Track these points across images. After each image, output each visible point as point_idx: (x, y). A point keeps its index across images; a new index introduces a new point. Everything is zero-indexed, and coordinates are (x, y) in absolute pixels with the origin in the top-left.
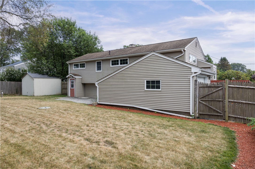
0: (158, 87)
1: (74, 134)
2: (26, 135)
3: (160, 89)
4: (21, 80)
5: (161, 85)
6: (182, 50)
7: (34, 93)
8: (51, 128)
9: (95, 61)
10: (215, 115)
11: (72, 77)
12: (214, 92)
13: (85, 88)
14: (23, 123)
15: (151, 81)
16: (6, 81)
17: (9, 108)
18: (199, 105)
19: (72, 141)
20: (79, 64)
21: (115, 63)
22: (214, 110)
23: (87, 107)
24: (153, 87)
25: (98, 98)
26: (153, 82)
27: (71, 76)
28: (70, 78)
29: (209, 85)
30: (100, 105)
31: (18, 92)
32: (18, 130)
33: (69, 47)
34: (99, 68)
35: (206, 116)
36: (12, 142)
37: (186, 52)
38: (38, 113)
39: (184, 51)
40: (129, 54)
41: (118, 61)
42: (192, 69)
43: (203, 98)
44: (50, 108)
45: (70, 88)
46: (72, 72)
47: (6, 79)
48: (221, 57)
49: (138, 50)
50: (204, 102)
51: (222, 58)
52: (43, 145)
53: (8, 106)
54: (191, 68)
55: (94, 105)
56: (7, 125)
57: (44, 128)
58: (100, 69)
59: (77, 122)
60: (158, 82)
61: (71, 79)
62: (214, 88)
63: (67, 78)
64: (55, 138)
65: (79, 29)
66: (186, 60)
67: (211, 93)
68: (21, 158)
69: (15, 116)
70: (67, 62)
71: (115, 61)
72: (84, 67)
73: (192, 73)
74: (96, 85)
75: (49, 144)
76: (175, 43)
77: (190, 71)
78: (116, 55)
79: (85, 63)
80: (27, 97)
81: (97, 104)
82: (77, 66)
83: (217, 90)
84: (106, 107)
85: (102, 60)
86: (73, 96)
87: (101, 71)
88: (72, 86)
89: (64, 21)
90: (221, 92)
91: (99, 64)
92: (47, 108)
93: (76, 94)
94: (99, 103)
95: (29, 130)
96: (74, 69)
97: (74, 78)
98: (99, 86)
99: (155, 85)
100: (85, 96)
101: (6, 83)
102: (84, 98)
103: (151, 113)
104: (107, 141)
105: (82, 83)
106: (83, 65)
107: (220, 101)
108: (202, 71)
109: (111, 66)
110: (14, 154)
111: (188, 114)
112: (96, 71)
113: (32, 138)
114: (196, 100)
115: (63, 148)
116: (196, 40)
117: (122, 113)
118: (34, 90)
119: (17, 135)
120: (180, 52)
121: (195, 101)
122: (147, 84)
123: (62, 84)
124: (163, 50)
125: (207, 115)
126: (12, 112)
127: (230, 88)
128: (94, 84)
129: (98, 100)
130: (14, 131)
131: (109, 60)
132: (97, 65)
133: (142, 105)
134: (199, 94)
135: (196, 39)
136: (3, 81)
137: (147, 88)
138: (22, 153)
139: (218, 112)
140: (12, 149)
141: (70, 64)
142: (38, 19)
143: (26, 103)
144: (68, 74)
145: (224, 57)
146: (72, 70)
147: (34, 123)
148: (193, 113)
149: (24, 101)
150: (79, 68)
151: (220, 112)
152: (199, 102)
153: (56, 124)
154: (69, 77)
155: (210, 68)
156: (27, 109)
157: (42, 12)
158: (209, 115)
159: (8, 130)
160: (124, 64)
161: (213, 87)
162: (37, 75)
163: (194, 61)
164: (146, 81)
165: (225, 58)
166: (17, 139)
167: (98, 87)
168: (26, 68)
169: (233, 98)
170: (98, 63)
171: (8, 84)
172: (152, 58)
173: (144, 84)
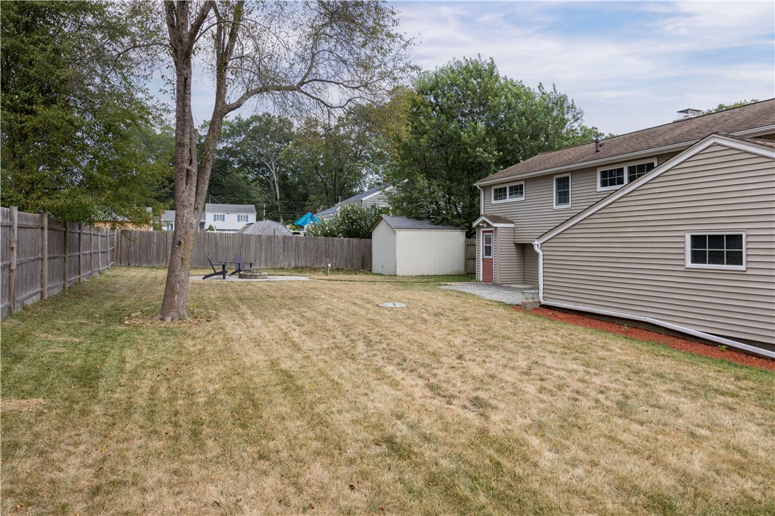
0: (736, 259)
1: (412, 371)
2: (314, 358)
3: (741, 263)
4: (371, 233)
5: (744, 250)
7: (396, 267)
8: (373, 350)
9: (549, 176)
11: (488, 225)
13: (524, 257)
14: (326, 333)
15: (709, 236)
16: (340, 237)
17: (323, 300)
19: (395, 384)
20: (507, 186)
21: (611, 178)
23: (501, 310)
24: (716, 258)
25: (541, 287)
26: (716, 240)
27: (484, 222)
28: (483, 227)
30: (545, 310)
31: (363, 264)
32: (308, 344)
34: (563, 197)
36: (283, 366)
38: (370, 316)
40: (659, 145)
41: (621, 171)
44: (404, 305)
45: (481, 258)
46: (490, 212)
47: (342, 232)
49: (697, 128)
52: (333, 381)
53: (323, 296)
55: (529, 307)
56: (295, 335)
57: (361, 347)
58: (566, 201)
59: (441, 345)
60: (735, 240)
61: (484, 232)
63: (475, 228)
64: (365, 372)
68: (278, 397)
69: (320, 318)
70: (477, 184)
71: (612, 172)
72: (521, 195)
74: (537, 249)
75: (343, 381)
78: (614, 152)
79: (523, 183)
80: (379, 278)
81: (537, 306)
82: (500, 193)
84: (561, 315)
85: (573, 172)
86: (489, 280)
87: (569, 206)
88: (488, 251)
91: (563, 183)
92: (398, 305)
93: (497, 276)
94: (543, 302)
95: (328, 348)
96: (493, 202)
97: (493, 229)
98: (546, 253)
99: (725, 250)
100: (524, 282)
101: (341, 241)
103: (702, 347)
104: (476, 398)
105: (515, 244)
106: (517, 190)
109: (600, 188)
110: (272, 389)
112: (555, 207)
113: (321, 365)
115: (366, 394)
117: (589, 337)
118: (395, 261)
119: (299, 356)
122: (693, 246)
123: (467, 246)
126: (323, 308)
129: (541, 295)
130: (299, 345)
131: (593, 169)
132: (558, 187)
133: (676, 320)
136: (335, 236)
137: (694, 261)
138: (286, 389)
140: (274, 379)
141: (486, 188)
143: (363, 291)
144: (479, 216)
146: (488, 205)
147: (347, 337)
149: (365, 287)
150: (508, 200)
153: (388, 345)
154: (478, 226)
156: (355, 304)
159: (290, 344)
162: (403, 221)
164: (692, 236)
166: (294, 362)
167: (541, 253)
168: (383, 205)
170: (559, 180)
171: (345, 244)
172: (710, 155)
173: (682, 246)
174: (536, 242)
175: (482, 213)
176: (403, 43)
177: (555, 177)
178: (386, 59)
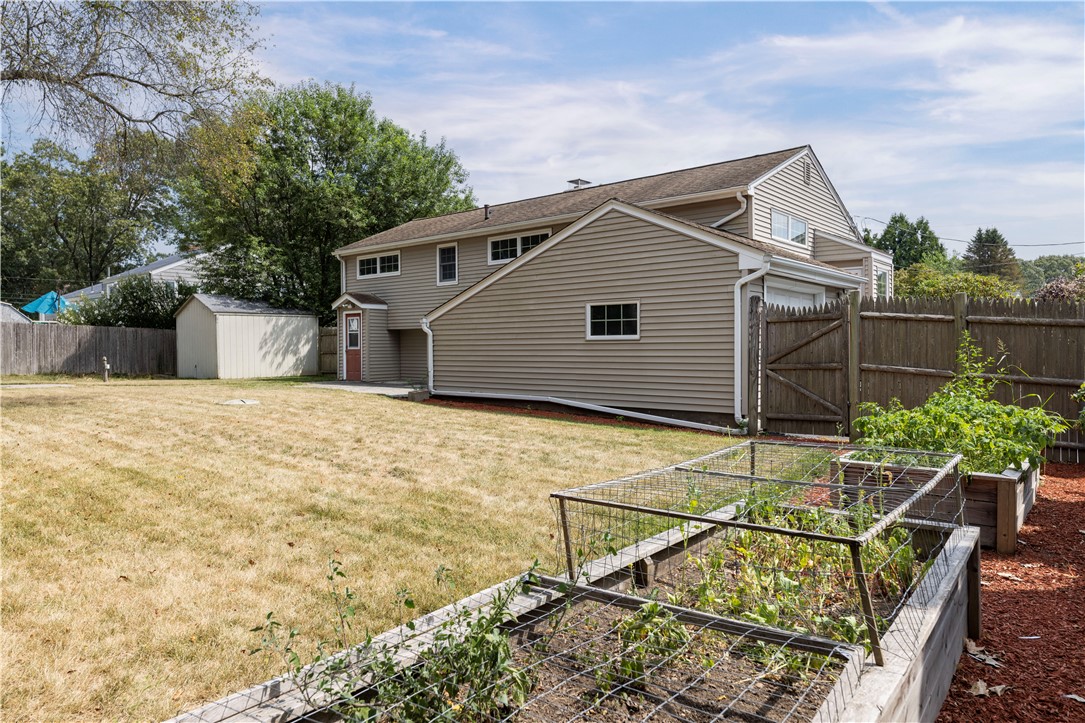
0: (631, 328)
1: (304, 455)
2: (160, 454)
3: (636, 334)
4: (175, 319)
5: (638, 319)
6: (740, 197)
7: (218, 366)
8: (241, 443)
9: (432, 245)
10: (819, 422)
11: (353, 305)
12: (814, 340)
13: (399, 347)
15: (608, 306)
16: (120, 325)
17: (124, 403)
18: (765, 386)
19: (291, 467)
20: (378, 257)
21: (504, 249)
22: (816, 404)
24: (614, 329)
25: (431, 374)
26: (614, 310)
27: (349, 302)
28: (346, 309)
29: (797, 314)
30: (437, 401)
31: (164, 365)
32: (139, 443)
33: (341, 197)
34: (448, 272)
35: (790, 423)
36: (116, 465)
37: (754, 201)
38: (214, 413)
39: (748, 197)
40: (554, 214)
41: (513, 242)
42: (740, 256)
43: (777, 361)
44: (257, 402)
45: (344, 349)
46: (353, 289)
47: (122, 319)
48: (980, 231)
49: (590, 199)
50: (783, 377)
51: (984, 231)
52: (204, 471)
54: (736, 255)
55: (418, 398)
56: (111, 436)
58: (452, 276)
60: (630, 310)
61: (347, 315)
62: (815, 324)
63: (335, 311)
65: (383, 129)
67: (804, 341)
70: (337, 253)
71: (504, 243)
72: (396, 269)
73: (741, 271)
74: (426, 329)
75: (220, 470)
76: (727, 167)
78: (506, 220)
79: (398, 253)
80: (193, 382)
81: (427, 397)
82: (368, 267)
83: (824, 329)
85: (460, 241)
86: (355, 378)
87: (455, 282)
88: (354, 340)
89: (327, 97)
90: (836, 338)
91: (448, 255)
92: (249, 402)
93: (366, 371)
94: (433, 392)
95: (175, 445)
96: (359, 277)
97: (361, 312)
98: (436, 333)
99: (622, 320)
100: (400, 379)
101: (121, 333)
102: (395, 383)
103: (602, 420)
104: (395, 469)
105: (389, 330)
106: (390, 263)
107: (834, 370)
108: (773, 264)
109: (491, 262)
111: (727, 419)
112: (439, 284)
113: (175, 460)
114: (753, 369)
116: (807, 155)
117: (493, 417)
118: (217, 358)
119: (132, 455)
120: (733, 203)
121: (750, 372)
122: (593, 317)
123: (321, 336)
124: (672, 195)
125: (792, 420)
126: (133, 410)
127: (866, 322)
129: (431, 384)
130: (127, 445)
131: (484, 238)
132: (442, 260)
134: (766, 348)
135: (806, 151)
136: (110, 325)
137: (593, 333)
139: (826, 409)
141: (348, 258)
142: (215, 93)
143: (183, 393)
144: (338, 295)
145: (991, 228)
146: (352, 280)
147: (194, 433)
148: (743, 417)
150: (379, 274)
151: (833, 407)
152: (764, 375)
154: (339, 308)
155: (858, 262)
156: (180, 404)
157: (229, 70)
158: (797, 421)
159: (110, 445)
161: (811, 321)
163: (801, 239)
164: (592, 307)
165: (995, 231)
167: (430, 333)
168: (191, 280)
169: (877, 358)
170: (443, 251)
171: (130, 337)
172: (609, 222)
173: (583, 317)
174: (424, 320)
175: (343, 290)
177: (438, 247)
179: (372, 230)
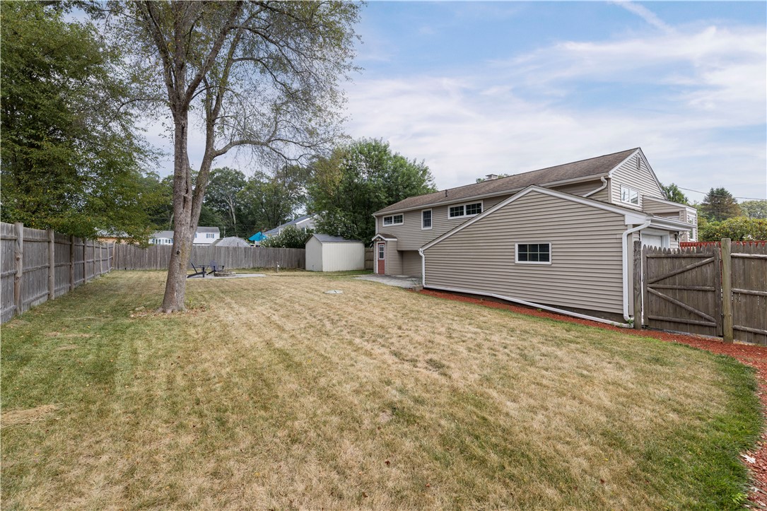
0: (546, 258)
1: (374, 341)
2: (298, 336)
3: (549, 261)
4: (305, 245)
5: (550, 253)
6: (603, 179)
7: (322, 266)
8: (338, 327)
9: (419, 210)
10: (694, 325)
11: (382, 239)
12: (688, 270)
13: (402, 258)
14: (298, 315)
15: (529, 245)
16: (284, 247)
17: (284, 290)
18: (646, 298)
19: (369, 354)
20: (393, 216)
21: (456, 211)
22: (690, 313)
23: (403, 293)
24: (534, 258)
25: (424, 277)
26: (534, 247)
27: (379, 237)
28: (378, 241)
29: (673, 253)
30: (427, 291)
31: (300, 265)
32: (289, 326)
33: (377, 188)
34: (427, 223)
35: (668, 324)
36: (277, 346)
37: (612, 181)
38: (322, 301)
39: (608, 179)
40: (484, 193)
41: (462, 208)
42: (626, 216)
43: (656, 282)
44: (342, 292)
45: (377, 259)
46: (381, 231)
47: (285, 244)
48: (712, 189)
49: (503, 184)
50: (661, 293)
51: (715, 190)
52: (322, 355)
53: (283, 288)
54: (623, 216)
55: (418, 290)
56: (275, 318)
57: (328, 325)
58: (429, 225)
59: (382, 319)
60: (545, 247)
61: (379, 244)
62: (689, 260)
63: (373, 242)
64: (342, 345)
65: (395, 157)
66: (613, 199)
67: (679, 271)
68: (285, 376)
69: (288, 304)
70: (374, 215)
71: (457, 208)
72: (401, 221)
73: (627, 226)
74: (421, 254)
75: (330, 355)
76: (586, 163)
77: (622, 223)
78: (458, 197)
79: (402, 214)
80: (312, 274)
81: (422, 289)
82: (388, 220)
83: (697, 264)
84: (438, 294)
85: (433, 208)
86: (382, 273)
87: (431, 228)
88: (381, 255)
89: (370, 144)
90: (709, 271)
91: (427, 215)
92: (338, 292)
93: (387, 271)
94: (425, 286)
95: (305, 328)
96: (384, 225)
97: (385, 242)
99: (539, 253)
100: (403, 274)
101: (284, 251)
102: (401, 276)
103: (528, 310)
104: (431, 360)
105: (398, 251)
106: (399, 219)
107: (706, 291)
108: (652, 221)
109: (449, 218)
110: (276, 367)
111: (619, 317)
112: (422, 229)
113: (306, 342)
114: (637, 287)
115: (352, 365)
116: (638, 153)
117: (467, 308)
118: (322, 262)
119: (285, 336)
120: (599, 182)
121: (635, 289)
122: (519, 251)
123: (366, 252)
124: (557, 181)
125: (670, 322)
126: (287, 296)
127: (736, 260)
128: (417, 252)
129: (424, 282)
130: (283, 327)
131: (446, 206)
132: (424, 217)
133: (509, 294)
134: (646, 273)
135: (638, 151)
136: (280, 247)
137: (520, 260)
138: (288, 367)
139: (701, 317)
140: (275, 358)
141: (378, 217)
142: (325, 144)
143: (308, 283)
144: (374, 235)
145: (720, 188)
146: (381, 227)
147: (315, 317)
148: (630, 316)
149: (307, 280)
150: (393, 224)
151: (707, 316)
152: (646, 291)
153: (346, 321)
154: (375, 240)
155: (677, 213)
156: (307, 292)
157: (331, 133)
158: (674, 322)
159: (275, 326)
160: (474, 212)
161: (684, 258)
162: (327, 237)
163: (635, 201)
164: (519, 245)
165: (723, 189)
166: (284, 342)
167: (424, 256)
168: (312, 227)
169: (747, 284)
170: (424, 213)
171: (287, 252)
172: (529, 198)
173: (513, 251)
174: (421, 250)
175: (377, 232)
176: (340, 120)
177: (422, 211)
178: (329, 129)
179: (390, 203)
